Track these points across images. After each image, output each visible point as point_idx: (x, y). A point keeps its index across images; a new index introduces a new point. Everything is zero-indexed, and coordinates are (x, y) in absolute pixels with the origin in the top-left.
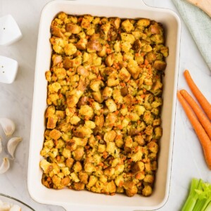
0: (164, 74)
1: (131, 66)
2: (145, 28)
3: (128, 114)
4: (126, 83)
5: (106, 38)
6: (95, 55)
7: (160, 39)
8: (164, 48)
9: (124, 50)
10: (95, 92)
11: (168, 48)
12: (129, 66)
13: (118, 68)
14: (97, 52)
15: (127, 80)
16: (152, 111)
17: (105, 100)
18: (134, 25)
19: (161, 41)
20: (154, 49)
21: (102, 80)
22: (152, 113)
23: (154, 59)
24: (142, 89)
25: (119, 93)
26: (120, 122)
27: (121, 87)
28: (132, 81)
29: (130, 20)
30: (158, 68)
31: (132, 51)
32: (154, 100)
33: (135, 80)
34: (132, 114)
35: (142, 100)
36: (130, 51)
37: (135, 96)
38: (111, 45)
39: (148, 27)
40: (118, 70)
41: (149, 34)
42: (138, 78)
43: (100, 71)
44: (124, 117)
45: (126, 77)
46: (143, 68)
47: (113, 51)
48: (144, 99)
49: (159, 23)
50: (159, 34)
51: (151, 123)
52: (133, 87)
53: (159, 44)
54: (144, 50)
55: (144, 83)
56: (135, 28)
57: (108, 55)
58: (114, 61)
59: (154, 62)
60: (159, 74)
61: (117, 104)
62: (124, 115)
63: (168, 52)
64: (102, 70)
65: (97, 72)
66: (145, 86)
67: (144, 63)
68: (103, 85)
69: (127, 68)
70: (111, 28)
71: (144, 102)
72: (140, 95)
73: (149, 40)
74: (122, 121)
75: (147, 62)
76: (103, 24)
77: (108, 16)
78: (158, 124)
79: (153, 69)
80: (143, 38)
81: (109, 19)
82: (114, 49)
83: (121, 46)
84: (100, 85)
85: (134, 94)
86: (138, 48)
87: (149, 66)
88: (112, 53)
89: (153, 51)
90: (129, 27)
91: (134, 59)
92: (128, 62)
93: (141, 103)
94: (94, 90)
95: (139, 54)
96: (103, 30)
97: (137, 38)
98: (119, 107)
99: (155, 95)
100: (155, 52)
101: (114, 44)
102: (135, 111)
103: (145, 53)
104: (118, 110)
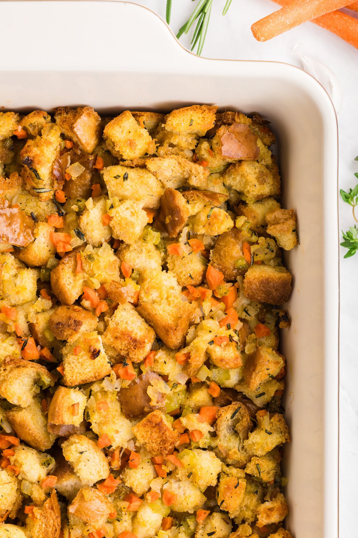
0: (287, 319)
1: (154, 295)
2: (199, 139)
3: (156, 485)
4: (138, 366)
5: (47, 193)
6: (10, 259)
7: (261, 178)
8: (279, 214)
9: (119, 233)
10: (18, 408)
11: (294, 216)
12: (145, 299)
13: (104, 307)
14: (16, 251)
15: (139, 355)
16: (251, 469)
17: (60, 440)
18: (153, 132)
19: (266, 189)
20: (241, 221)
21: (41, 361)
22: (249, 477)
23: (242, 263)
24: (202, 384)
25: (114, 407)
26: (126, 520)
27: (117, 384)
28: (161, 355)
29: (137, 112)
30: (261, 297)
31: (155, 237)
32: (254, 426)
33: (172, 350)
34: (173, 486)
35: (205, 428)
36: (144, 238)
37: (177, 416)
38: (71, 218)
39: (209, 136)
40: (102, 317)
41: (217, 163)
42: (185, 344)
43: (31, 327)
44: (142, 497)
45: (136, 344)
46: (200, 300)
47: (77, 242)
48: (214, 423)
49: (251, 116)
50: (256, 158)
51: (248, 514)
52: (165, 378)
53: (260, 200)
54: (201, 231)
55: (209, 363)
56: (161, 143)
57: (58, 257)
58: (86, 284)
59: (243, 272)
60: (270, 319)
61: (107, 452)
62: (139, 491)
63: (296, 231)
64: (41, 323)
65: (23, 327)
66: (214, 374)
67: (204, 282)
68: (47, 380)
69: (136, 305)
70: (63, 152)
71: (214, 435)
72: (198, 410)
73: (217, 188)
74: (134, 516)
75: (214, 274)
76: (29, 136)
77: (48, 104)
78: (275, 518)
79: (243, 301)
80: (194, 182)
81: (53, 114)
82: (80, 234)
83: (107, 219)
84: (37, 382)
85: (174, 406)
86: (174, 224)
87: (226, 289)
88: (76, 249)
89: (235, 230)
90: (131, 144)
91: (165, 268)
92: (140, 280)
93: (205, 441)
94: (13, 401)
95: (183, 247)
96: (30, 162)
97: (171, 185)
98: (117, 464)
99: (259, 402)
100: (245, 233)
101: (79, 214)
102: (181, 473)
103: (207, 241)
104: (116, 473)
